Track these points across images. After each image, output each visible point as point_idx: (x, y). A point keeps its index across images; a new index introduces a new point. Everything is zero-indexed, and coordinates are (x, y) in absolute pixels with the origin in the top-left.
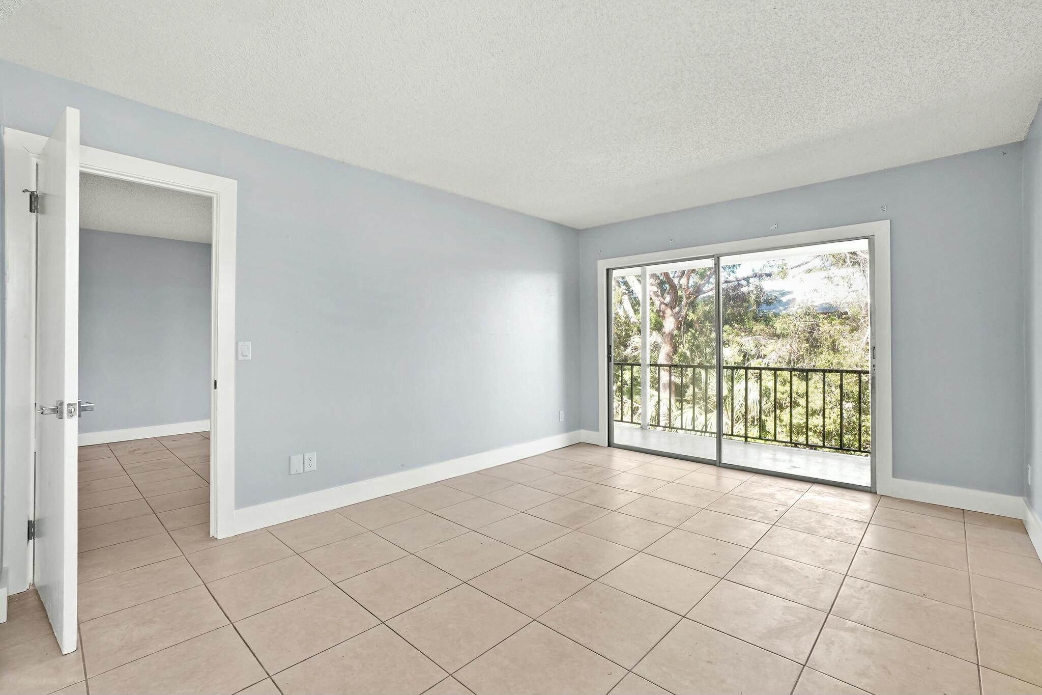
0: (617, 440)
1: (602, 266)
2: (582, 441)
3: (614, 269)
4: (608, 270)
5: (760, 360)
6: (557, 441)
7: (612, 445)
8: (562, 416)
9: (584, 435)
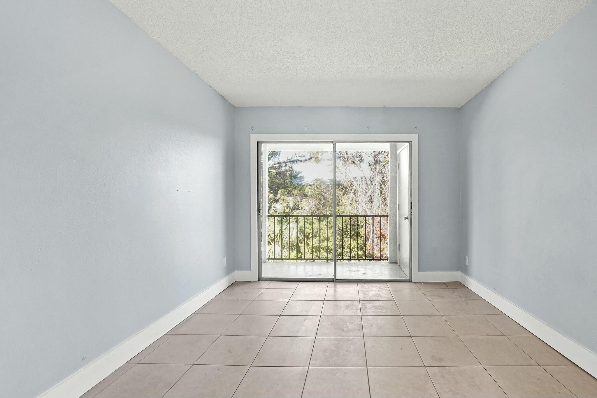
0: (264, 275)
1: (255, 138)
2: (236, 280)
3: (262, 142)
4: (258, 142)
5: (298, 211)
6: (222, 284)
7: (260, 279)
8: (225, 262)
9: (239, 275)
